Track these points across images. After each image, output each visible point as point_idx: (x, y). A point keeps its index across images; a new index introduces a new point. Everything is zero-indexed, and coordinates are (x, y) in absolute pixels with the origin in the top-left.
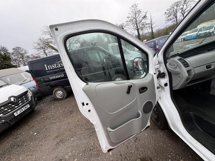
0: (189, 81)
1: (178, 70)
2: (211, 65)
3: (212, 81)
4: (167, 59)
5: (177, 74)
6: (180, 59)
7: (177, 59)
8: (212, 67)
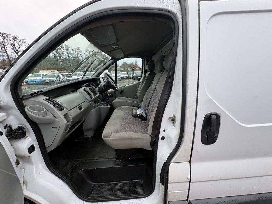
0: (69, 129)
1: (49, 116)
2: (81, 106)
3: (83, 123)
4: (22, 99)
5: (50, 123)
6: (47, 99)
7: (44, 100)
8: (83, 109)
